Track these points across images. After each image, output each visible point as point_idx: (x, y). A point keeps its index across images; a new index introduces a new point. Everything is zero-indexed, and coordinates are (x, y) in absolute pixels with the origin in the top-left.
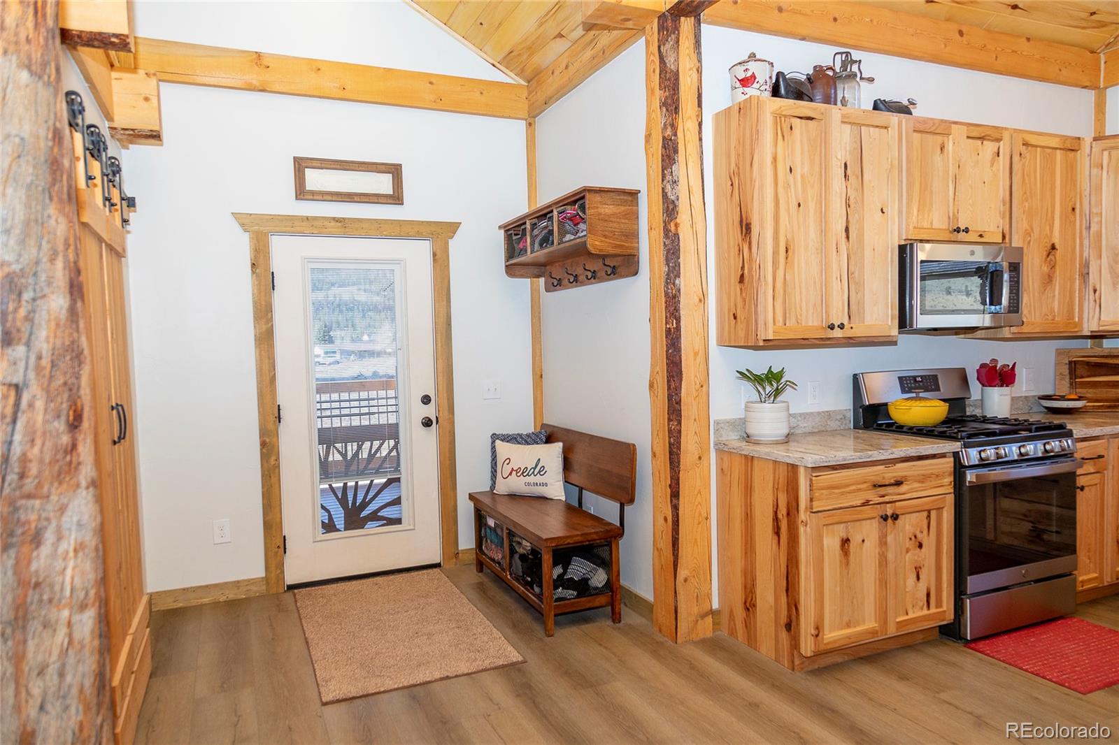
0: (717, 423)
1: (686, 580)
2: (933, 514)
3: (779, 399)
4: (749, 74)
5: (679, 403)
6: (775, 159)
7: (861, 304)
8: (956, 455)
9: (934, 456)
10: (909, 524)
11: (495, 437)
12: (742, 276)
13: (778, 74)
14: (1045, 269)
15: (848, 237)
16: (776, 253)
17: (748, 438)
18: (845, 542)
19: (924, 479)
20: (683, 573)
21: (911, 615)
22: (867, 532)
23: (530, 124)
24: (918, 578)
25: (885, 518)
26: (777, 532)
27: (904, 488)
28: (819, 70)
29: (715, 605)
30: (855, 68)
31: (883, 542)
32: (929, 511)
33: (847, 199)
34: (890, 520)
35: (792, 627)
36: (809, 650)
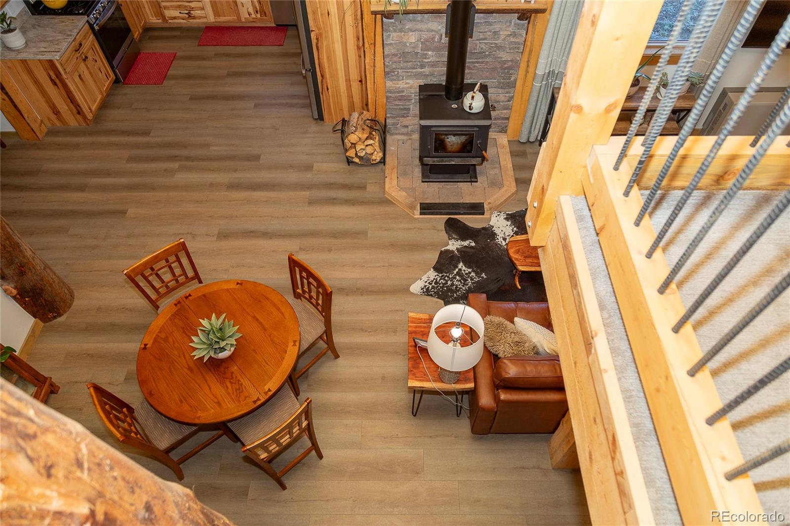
8: (88, 22)
10: (90, 56)
18: (80, 76)
19: (85, 37)
21: (106, 85)
22: (83, 68)
24: (101, 72)
26: (55, 84)
27: (82, 45)
31: (87, 66)
32: (92, 47)
34: (85, 59)
35: (79, 112)
36: (90, 116)
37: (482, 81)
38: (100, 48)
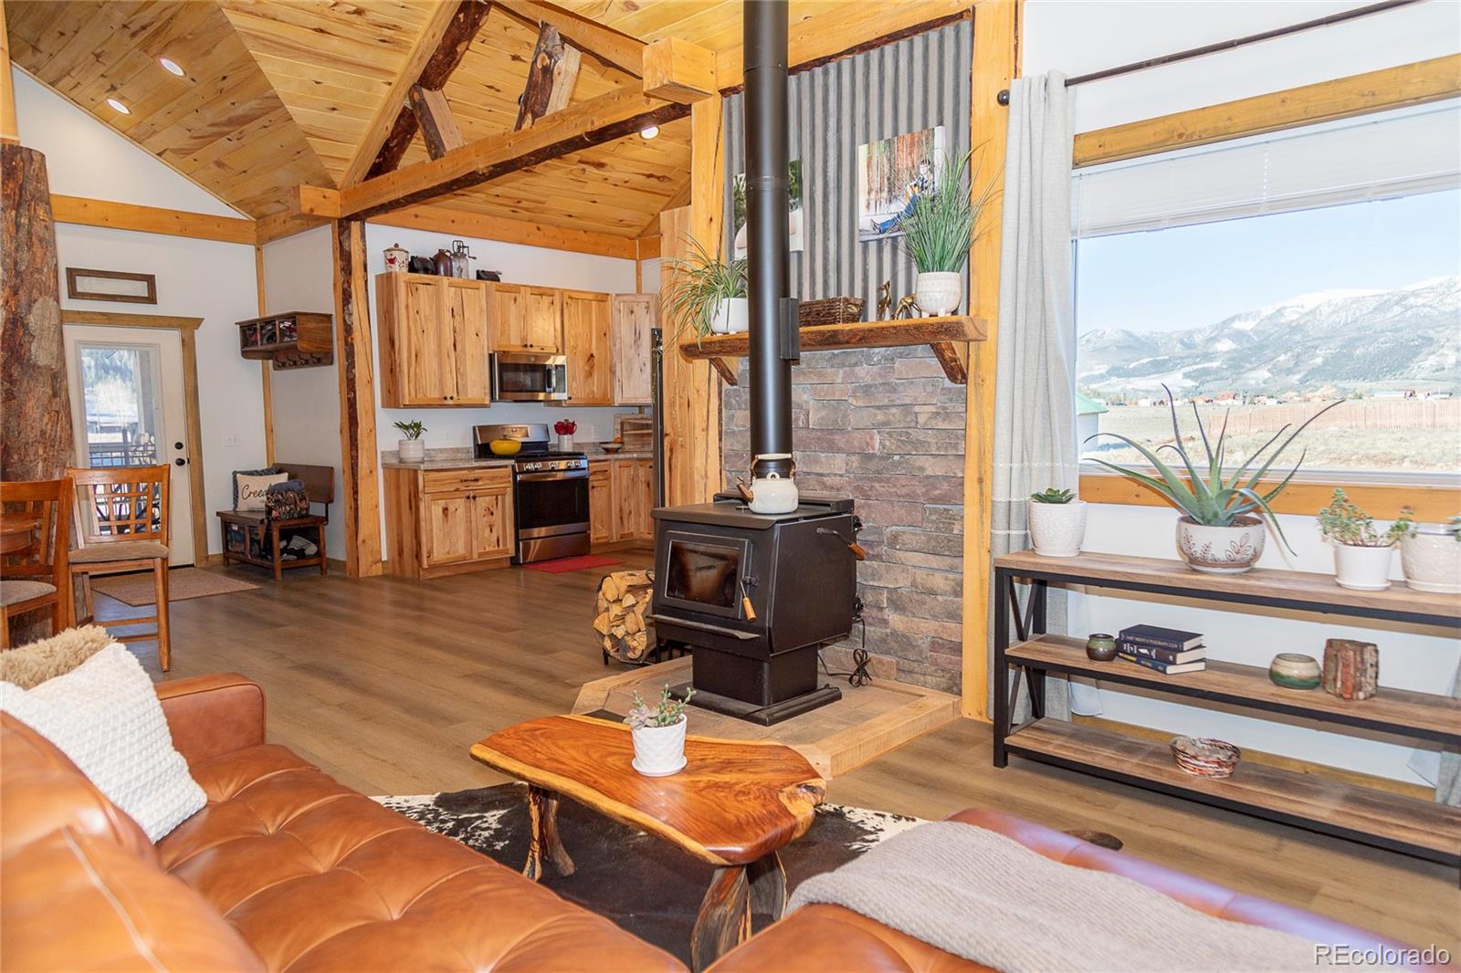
0: (382, 452)
1: (364, 541)
2: (499, 497)
3: (419, 438)
4: (393, 257)
5: (356, 440)
6: (407, 307)
7: (465, 386)
8: (513, 466)
9: (500, 467)
10: (483, 502)
11: (235, 474)
12: (392, 369)
13: (412, 257)
14: (587, 368)
15: (455, 349)
16: (409, 357)
17: (401, 461)
18: (445, 510)
19: (492, 478)
20: (360, 538)
21: (487, 550)
22: (459, 505)
23: (258, 249)
24: (491, 531)
25: (468, 498)
26: (411, 508)
27: (480, 483)
28: (441, 254)
29: (384, 558)
30: (466, 250)
31: (468, 510)
32: (497, 496)
33: (454, 328)
34: (472, 500)
35: (418, 556)
36: (425, 565)
37: (894, 528)
38: (512, 505)
